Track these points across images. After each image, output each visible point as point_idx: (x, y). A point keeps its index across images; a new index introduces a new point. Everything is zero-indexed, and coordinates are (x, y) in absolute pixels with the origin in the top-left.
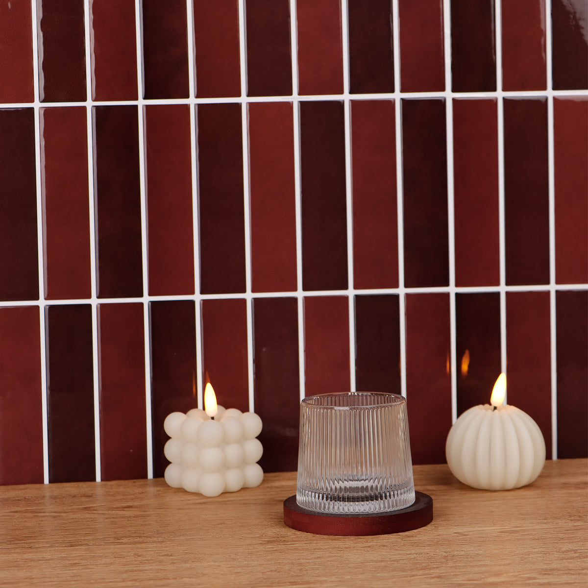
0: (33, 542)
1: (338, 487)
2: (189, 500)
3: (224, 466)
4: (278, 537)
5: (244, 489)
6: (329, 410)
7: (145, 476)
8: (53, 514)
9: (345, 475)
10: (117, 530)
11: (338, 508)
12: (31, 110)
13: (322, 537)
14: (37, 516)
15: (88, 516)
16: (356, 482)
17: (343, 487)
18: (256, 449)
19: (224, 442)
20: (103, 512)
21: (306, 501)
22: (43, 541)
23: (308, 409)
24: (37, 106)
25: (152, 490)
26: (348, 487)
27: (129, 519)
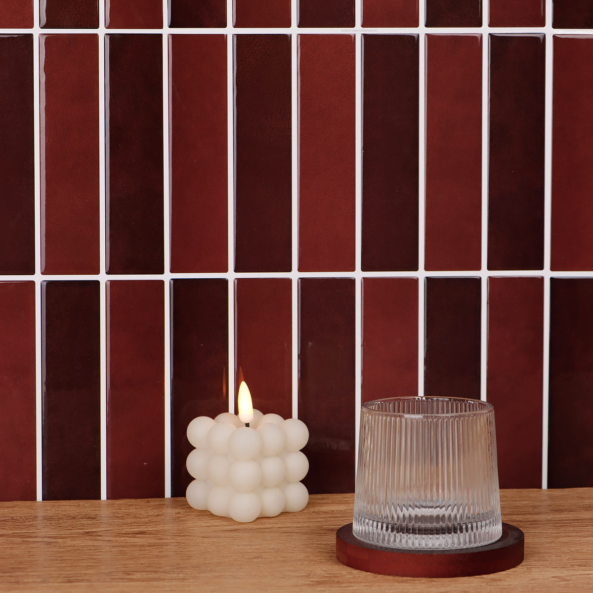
0: (21, 576)
1: (407, 515)
2: (217, 526)
3: (261, 485)
4: (330, 577)
5: (284, 513)
6: (398, 419)
7: (162, 495)
8: (46, 539)
9: (410, 499)
10: (127, 562)
11: (407, 541)
12: (30, 37)
13: (386, 578)
14: (27, 541)
15: (90, 543)
16: (430, 509)
17: (413, 515)
18: (300, 465)
19: (261, 455)
20: (111, 539)
21: (365, 531)
22: (33, 574)
23: (370, 416)
24: (37, 32)
25: (170, 512)
26: (420, 515)
27: (142, 549)
